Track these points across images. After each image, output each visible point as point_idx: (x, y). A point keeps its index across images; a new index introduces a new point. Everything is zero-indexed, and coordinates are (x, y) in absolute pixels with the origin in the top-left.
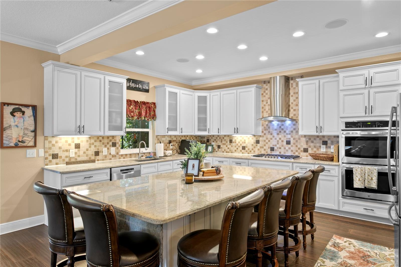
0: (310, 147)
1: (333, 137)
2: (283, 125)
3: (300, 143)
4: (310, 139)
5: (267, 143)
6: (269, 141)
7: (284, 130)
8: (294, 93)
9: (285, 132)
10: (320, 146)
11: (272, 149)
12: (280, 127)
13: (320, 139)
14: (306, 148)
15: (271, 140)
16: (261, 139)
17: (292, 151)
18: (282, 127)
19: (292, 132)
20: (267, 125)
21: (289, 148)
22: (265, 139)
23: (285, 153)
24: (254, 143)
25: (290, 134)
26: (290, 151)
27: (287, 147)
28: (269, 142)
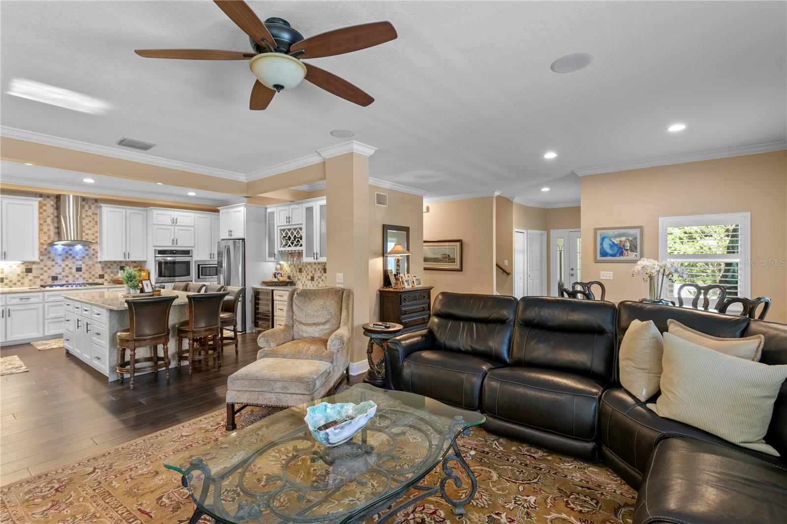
0: (106, 273)
1: (130, 263)
2: (70, 250)
3: (94, 269)
4: (106, 265)
5: (46, 271)
6: (49, 269)
7: (73, 255)
8: (86, 216)
9: (74, 257)
10: (118, 272)
11: (55, 278)
12: (67, 252)
13: (118, 265)
14: (101, 275)
15: (52, 268)
16: (34, 266)
17: (84, 278)
18: (70, 252)
19: (84, 257)
20: (46, 249)
21: (81, 276)
22: (41, 265)
23: (74, 281)
24: (22, 272)
25: (81, 260)
26: (81, 279)
27: (77, 275)
28: (50, 271)
